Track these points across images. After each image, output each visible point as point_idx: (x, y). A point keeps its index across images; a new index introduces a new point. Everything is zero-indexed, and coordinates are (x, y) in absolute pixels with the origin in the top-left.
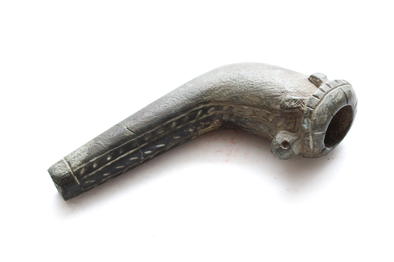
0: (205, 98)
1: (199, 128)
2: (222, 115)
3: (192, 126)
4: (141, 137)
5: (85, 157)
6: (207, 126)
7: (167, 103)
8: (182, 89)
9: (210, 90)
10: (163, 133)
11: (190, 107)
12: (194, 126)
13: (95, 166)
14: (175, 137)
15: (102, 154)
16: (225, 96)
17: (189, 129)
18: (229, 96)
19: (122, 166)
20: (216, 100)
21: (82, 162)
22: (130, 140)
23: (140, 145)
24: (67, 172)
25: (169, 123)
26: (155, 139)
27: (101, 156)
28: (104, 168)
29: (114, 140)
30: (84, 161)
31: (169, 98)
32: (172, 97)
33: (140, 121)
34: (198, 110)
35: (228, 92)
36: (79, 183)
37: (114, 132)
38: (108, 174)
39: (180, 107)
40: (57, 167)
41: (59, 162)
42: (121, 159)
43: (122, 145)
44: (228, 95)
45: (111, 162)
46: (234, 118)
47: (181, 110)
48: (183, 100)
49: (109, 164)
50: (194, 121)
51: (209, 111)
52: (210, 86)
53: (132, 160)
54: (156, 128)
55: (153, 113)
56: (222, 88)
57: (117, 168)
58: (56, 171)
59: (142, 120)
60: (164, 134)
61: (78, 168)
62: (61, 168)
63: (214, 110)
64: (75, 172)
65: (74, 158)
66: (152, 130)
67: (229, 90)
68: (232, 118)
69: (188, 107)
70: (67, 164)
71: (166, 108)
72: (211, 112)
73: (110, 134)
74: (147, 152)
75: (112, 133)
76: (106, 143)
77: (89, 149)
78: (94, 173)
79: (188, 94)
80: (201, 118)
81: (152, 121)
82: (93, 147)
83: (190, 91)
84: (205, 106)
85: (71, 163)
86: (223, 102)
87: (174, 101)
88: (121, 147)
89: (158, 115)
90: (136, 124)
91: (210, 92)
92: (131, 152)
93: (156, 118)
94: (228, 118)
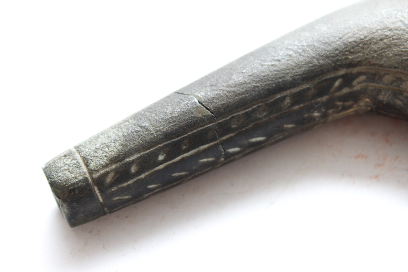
0: (350, 57)
1: (330, 111)
2: (379, 91)
3: (320, 107)
4: (224, 122)
5: (116, 151)
6: (345, 108)
7: (277, 58)
8: (306, 34)
9: (362, 42)
10: (266, 116)
11: (320, 70)
12: (322, 108)
13: (133, 170)
14: (285, 126)
15: (149, 149)
16: (391, 57)
17: (313, 112)
18: (397, 57)
19: (184, 171)
20: (371, 63)
21: (110, 160)
22: (203, 126)
23: (222, 135)
24: (80, 178)
25: (279, 98)
26: (251, 126)
27: (147, 152)
28: (151, 175)
29: (175, 123)
30: (115, 160)
31: (281, 50)
32: (287, 48)
33: (224, 90)
34: (335, 79)
35: (398, 50)
36: (101, 200)
37: (174, 106)
38: (157, 185)
39: (303, 69)
40: (62, 165)
41: (65, 156)
42: (183, 159)
43: (188, 134)
44: (396, 55)
45: (165, 164)
46: (401, 100)
47: (304, 76)
48: (308, 57)
49: (161, 167)
50: (325, 98)
51: (355, 83)
52: (361, 35)
53: (204, 162)
54: (254, 107)
55: (250, 75)
56: (385, 41)
57: (174, 176)
58: (60, 174)
59: (228, 89)
60: (268, 118)
61: (103, 172)
62: (70, 169)
63: (365, 81)
64: (95, 179)
65: (96, 152)
66: (247, 111)
67: (400, 45)
68: (398, 99)
69: (317, 72)
70: (81, 161)
71: (275, 69)
72: (359, 83)
73: (165, 110)
74: (231, 150)
75: (171, 109)
76: (158, 127)
77: (124, 136)
78: (130, 182)
79: (318, 46)
80: (338, 94)
81: (247, 93)
82: (132, 132)
83: (321, 39)
84: (349, 71)
85: (90, 161)
86: (385, 67)
87: (290, 56)
88: (186, 137)
89: (259, 81)
90: (216, 94)
91: (361, 45)
92: (202, 147)
93: (255, 87)
94: (390, 98)
